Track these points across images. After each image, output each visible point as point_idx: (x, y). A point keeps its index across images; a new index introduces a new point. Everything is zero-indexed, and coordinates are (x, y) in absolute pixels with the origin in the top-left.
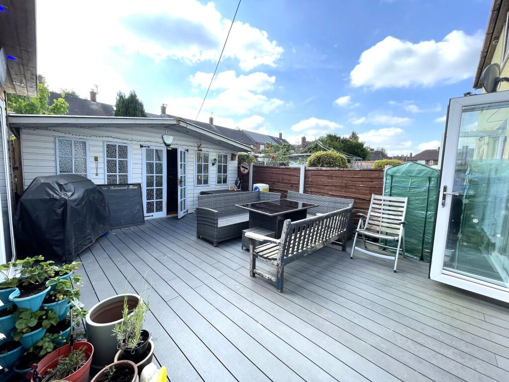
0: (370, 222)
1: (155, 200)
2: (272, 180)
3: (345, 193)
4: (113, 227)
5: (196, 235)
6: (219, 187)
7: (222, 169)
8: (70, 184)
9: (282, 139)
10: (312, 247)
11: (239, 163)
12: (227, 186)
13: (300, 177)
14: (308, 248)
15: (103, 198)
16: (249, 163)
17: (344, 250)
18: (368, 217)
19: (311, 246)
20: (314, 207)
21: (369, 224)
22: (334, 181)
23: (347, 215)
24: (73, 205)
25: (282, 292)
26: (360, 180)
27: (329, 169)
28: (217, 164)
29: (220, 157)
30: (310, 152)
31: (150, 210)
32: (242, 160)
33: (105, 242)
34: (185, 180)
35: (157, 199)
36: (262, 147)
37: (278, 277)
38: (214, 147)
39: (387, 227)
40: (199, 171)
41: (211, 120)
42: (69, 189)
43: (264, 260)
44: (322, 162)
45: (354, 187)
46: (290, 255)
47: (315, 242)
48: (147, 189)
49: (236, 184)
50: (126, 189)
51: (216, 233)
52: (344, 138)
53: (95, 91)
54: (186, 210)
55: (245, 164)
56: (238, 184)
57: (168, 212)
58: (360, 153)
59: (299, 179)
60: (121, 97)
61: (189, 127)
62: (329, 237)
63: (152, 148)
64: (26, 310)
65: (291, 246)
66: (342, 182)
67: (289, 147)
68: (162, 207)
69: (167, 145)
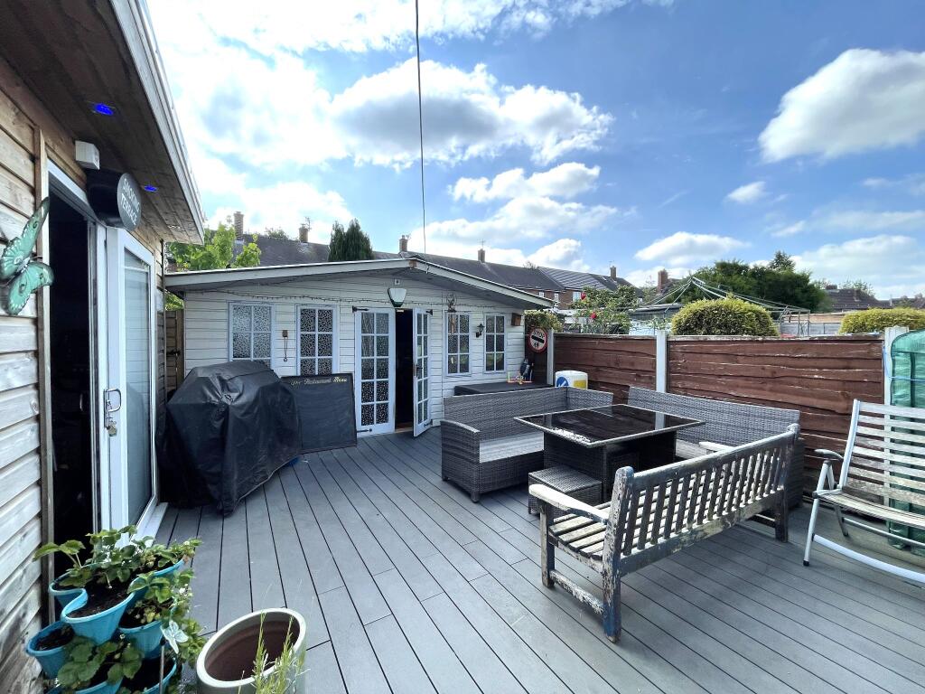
0: (855, 471)
1: (375, 402)
2: (595, 364)
3: (772, 394)
4: (304, 449)
5: (440, 474)
6: (490, 376)
7: (495, 344)
8: (237, 379)
9: (615, 279)
10: (693, 532)
11: (528, 330)
12: (504, 376)
13: (655, 357)
14: (681, 535)
15: (291, 400)
16: (546, 330)
17: (782, 536)
18: (847, 458)
19: (690, 529)
20: (693, 426)
21: (850, 475)
22: (740, 365)
23: (784, 452)
24: (238, 414)
25: (616, 642)
26: (811, 363)
27: (725, 338)
28: (485, 333)
29: (490, 320)
30: (679, 301)
31: (367, 420)
32: (532, 324)
33: (289, 478)
34: (426, 365)
35: (378, 400)
36: (576, 296)
37: (605, 603)
38: (480, 302)
39: (912, 490)
40: (452, 348)
41: (482, 254)
42: (234, 387)
43: (573, 553)
44: (708, 323)
45: (795, 381)
46: (635, 551)
47: (701, 517)
48: (363, 383)
49: (522, 370)
50: (327, 384)
51: (475, 475)
52: (756, 267)
53: (306, 227)
54: (428, 421)
55: (538, 332)
56: (526, 372)
57: (398, 425)
58: (799, 297)
59: (655, 361)
60: (338, 231)
61: (432, 270)
62: (737, 506)
63: (370, 311)
64: (85, 640)
65: (639, 522)
66: (763, 369)
67: (632, 293)
68: (387, 415)
69: (397, 305)
